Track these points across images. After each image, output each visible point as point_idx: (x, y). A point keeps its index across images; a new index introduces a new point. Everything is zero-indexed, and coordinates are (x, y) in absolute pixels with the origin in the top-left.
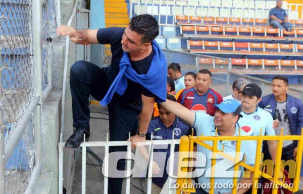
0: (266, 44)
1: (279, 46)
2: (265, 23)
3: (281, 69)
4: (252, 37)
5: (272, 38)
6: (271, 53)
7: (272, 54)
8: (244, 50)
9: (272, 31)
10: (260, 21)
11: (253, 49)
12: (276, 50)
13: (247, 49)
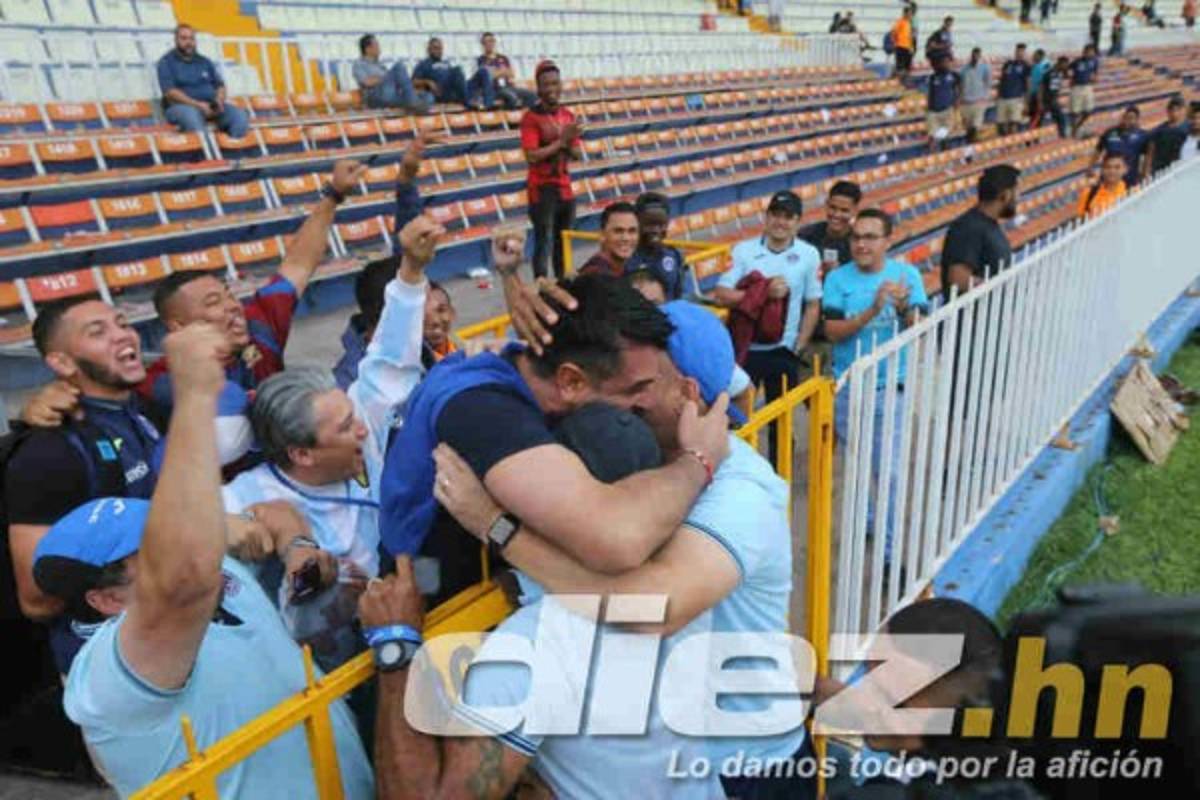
0: (167, 195)
1: (213, 195)
2: (150, 117)
3: (241, 277)
4: (105, 177)
5: (185, 171)
6: (189, 225)
7: (194, 228)
8: (81, 233)
9: (178, 142)
10: (125, 110)
11: (117, 223)
12: (207, 211)
13: (92, 225)
